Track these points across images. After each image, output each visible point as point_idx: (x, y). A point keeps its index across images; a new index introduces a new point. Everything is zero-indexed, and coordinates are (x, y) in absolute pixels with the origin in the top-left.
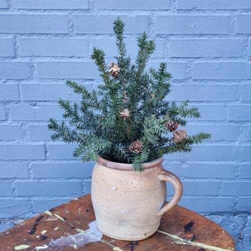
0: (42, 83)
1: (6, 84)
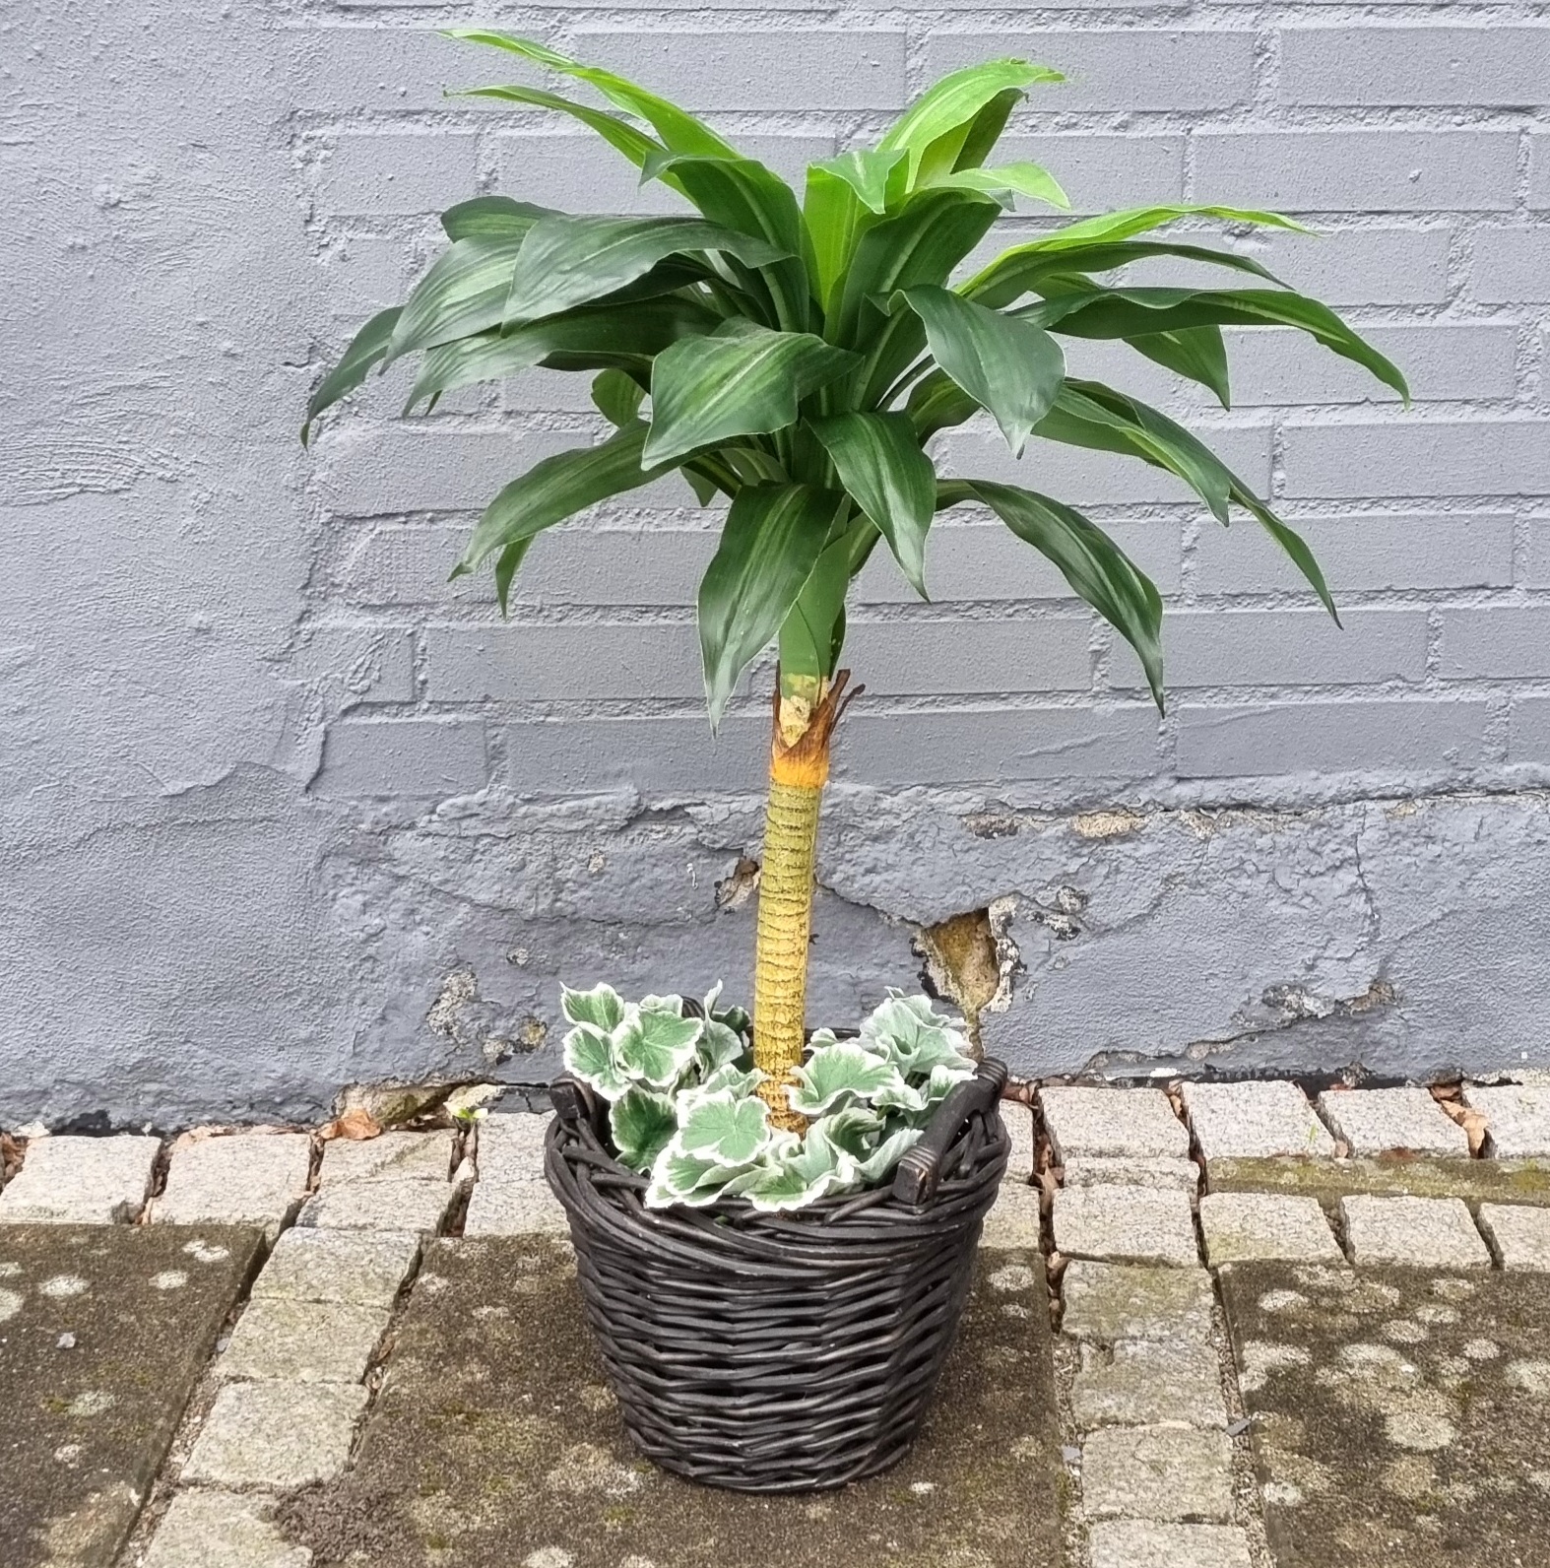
0: (1294, 129)
1: (1129, 134)
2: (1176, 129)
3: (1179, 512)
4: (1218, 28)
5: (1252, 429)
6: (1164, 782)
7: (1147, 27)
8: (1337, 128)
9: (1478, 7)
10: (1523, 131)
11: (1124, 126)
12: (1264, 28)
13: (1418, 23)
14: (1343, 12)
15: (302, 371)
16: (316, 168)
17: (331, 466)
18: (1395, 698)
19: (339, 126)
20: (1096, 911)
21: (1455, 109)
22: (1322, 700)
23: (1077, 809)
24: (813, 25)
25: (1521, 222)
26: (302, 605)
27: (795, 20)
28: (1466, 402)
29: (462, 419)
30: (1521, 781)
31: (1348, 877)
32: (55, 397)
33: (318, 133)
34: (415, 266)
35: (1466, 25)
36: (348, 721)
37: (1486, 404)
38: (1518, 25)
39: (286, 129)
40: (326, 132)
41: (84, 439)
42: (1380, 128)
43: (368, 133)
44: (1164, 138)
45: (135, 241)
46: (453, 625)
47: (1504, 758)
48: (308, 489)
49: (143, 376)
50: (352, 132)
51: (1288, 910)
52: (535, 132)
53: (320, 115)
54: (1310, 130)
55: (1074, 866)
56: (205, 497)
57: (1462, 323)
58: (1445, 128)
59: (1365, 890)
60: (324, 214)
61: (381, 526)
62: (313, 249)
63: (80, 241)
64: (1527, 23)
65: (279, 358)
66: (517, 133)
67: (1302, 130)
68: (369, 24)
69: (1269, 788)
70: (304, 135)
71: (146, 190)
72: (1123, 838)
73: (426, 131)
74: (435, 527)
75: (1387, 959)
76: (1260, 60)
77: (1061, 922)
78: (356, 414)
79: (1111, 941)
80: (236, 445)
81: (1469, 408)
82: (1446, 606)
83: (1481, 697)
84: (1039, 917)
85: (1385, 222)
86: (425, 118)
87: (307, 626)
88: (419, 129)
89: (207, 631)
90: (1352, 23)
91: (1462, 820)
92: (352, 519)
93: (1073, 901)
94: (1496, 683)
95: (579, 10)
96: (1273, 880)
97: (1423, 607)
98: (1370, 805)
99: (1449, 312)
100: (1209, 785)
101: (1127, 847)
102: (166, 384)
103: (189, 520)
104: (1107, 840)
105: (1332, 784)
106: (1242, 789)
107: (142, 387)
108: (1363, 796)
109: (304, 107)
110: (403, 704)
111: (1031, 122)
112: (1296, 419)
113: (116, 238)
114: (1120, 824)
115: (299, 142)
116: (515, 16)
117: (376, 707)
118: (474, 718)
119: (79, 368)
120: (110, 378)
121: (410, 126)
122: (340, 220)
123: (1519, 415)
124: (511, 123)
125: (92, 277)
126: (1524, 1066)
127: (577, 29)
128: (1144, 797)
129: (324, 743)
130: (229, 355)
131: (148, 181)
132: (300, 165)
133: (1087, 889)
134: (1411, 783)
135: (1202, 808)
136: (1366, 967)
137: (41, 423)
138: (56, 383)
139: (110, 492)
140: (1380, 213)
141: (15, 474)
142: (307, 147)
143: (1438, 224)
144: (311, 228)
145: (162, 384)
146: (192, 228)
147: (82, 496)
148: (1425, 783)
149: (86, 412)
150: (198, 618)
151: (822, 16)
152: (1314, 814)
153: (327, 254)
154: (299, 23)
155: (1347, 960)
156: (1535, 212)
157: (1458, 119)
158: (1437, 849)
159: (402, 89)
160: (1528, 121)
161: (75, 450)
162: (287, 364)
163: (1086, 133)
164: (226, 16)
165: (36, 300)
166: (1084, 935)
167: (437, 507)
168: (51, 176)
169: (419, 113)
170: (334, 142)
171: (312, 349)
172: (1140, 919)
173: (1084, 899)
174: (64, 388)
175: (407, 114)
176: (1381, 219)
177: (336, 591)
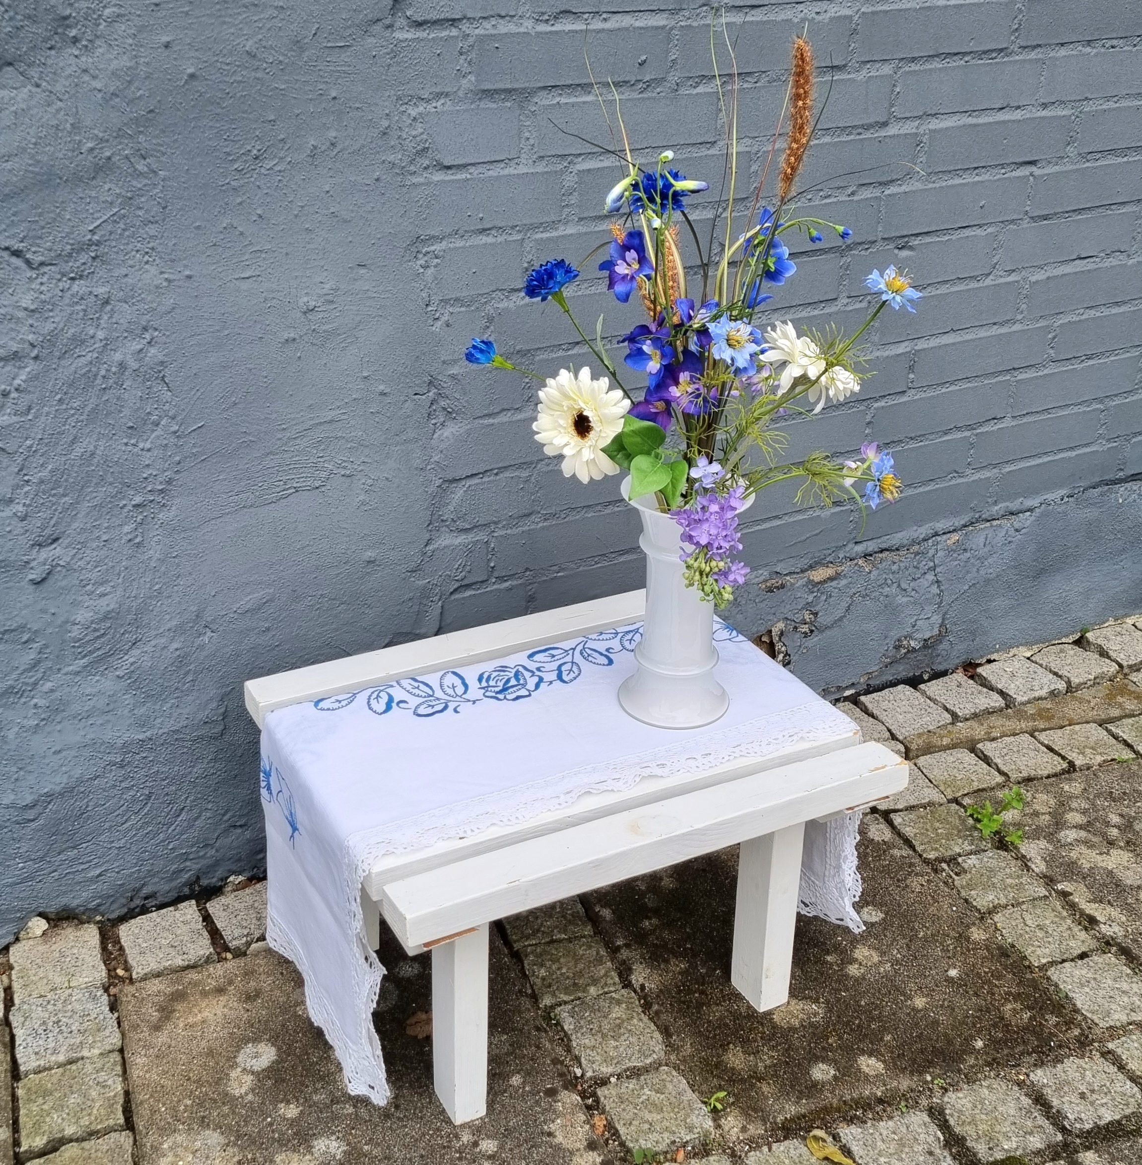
2: (877, 193)
3: (866, 404)
4: (901, 132)
5: (903, 353)
6: (851, 545)
7: (867, 135)
8: (950, 183)
9: (1018, 107)
10: (1031, 174)
11: (853, 194)
12: (921, 131)
13: (991, 120)
14: (956, 118)
15: (424, 397)
16: (430, 271)
17: (441, 452)
18: (953, 482)
19: (444, 243)
20: (823, 619)
21: (1002, 166)
22: (921, 490)
23: (811, 567)
24: (703, 152)
25: (1025, 224)
26: (427, 536)
27: (694, 149)
28: (995, 324)
29: (513, 412)
30: (1002, 513)
31: (930, 577)
32: (280, 436)
33: (432, 248)
34: (488, 324)
35: (1013, 118)
36: (453, 598)
37: (1002, 324)
38: (1035, 115)
39: (414, 249)
40: (436, 247)
41: (297, 459)
42: (970, 180)
43: (461, 245)
44: (871, 198)
45: (324, 331)
46: (509, 532)
47: (995, 503)
48: (429, 467)
49: (330, 415)
50: (451, 246)
51: (905, 599)
52: (555, 234)
53: (433, 237)
54: (938, 185)
55: (810, 599)
56: (370, 482)
57: (997, 282)
58: (998, 177)
59: (938, 582)
60: (435, 299)
61: (469, 482)
62: (430, 322)
63: (292, 335)
64: (1039, 114)
65: (411, 392)
66: (545, 235)
67: (934, 185)
68: (461, 176)
69: (896, 539)
70: (424, 251)
71: (330, 298)
72: (831, 579)
73: (494, 240)
74: (498, 477)
75: (946, 613)
76: (919, 148)
77: (805, 628)
78: (454, 418)
79: (828, 633)
80: (387, 448)
81: (995, 327)
82: (978, 431)
83: (988, 474)
84: (796, 628)
85: (967, 232)
86: (493, 232)
87: (431, 547)
88: (490, 240)
89: (373, 562)
90: (961, 123)
91: (979, 538)
92: (455, 480)
93: (811, 616)
94: (995, 466)
95: (580, 155)
96: (899, 586)
97: (967, 434)
98: (939, 538)
99: (991, 277)
100: (869, 543)
101: (834, 584)
102: (346, 417)
103: (361, 498)
104: (825, 581)
105: (923, 531)
106: (884, 543)
107: (331, 421)
108: (936, 534)
109: (424, 233)
110: (482, 582)
111: (809, 197)
112: (921, 345)
113: (314, 330)
114: (830, 572)
115: (420, 256)
116: (544, 163)
117: (468, 586)
118: (520, 582)
119: (292, 416)
120: (312, 419)
121: (484, 238)
122: (445, 301)
123: (1017, 327)
124: (541, 230)
125: (300, 357)
126: (997, 651)
127: (579, 167)
128: (841, 556)
129: (441, 613)
130: (383, 394)
131: (332, 292)
132: (422, 270)
133: (817, 608)
134: (957, 524)
135: (866, 556)
136: (936, 619)
137: (271, 453)
138: (279, 427)
139: (314, 489)
140: (964, 227)
141: (255, 488)
142: (426, 258)
143: (989, 230)
144: (430, 309)
145: (343, 417)
146: (358, 318)
147: (297, 494)
148: (963, 522)
149: (298, 441)
150: (369, 554)
151: (708, 146)
152: (916, 548)
153: (439, 323)
154: (421, 180)
155: (929, 618)
156: (1032, 218)
157: (1003, 171)
158: (968, 555)
159: (481, 215)
160: (1033, 169)
161: (292, 467)
162: (416, 394)
163: (835, 200)
164: (377, 180)
165: (266, 377)
166: (816, 633)
167: (500, 465)
168: (271, 296)
169: (489, 229)
170: (442, 253)
171: (430, 383)
172: (841, 619)
173: (816, 614)
174: (284, 429)
175: (484, 230)
176: (964, 230)
177: (444, 524)
